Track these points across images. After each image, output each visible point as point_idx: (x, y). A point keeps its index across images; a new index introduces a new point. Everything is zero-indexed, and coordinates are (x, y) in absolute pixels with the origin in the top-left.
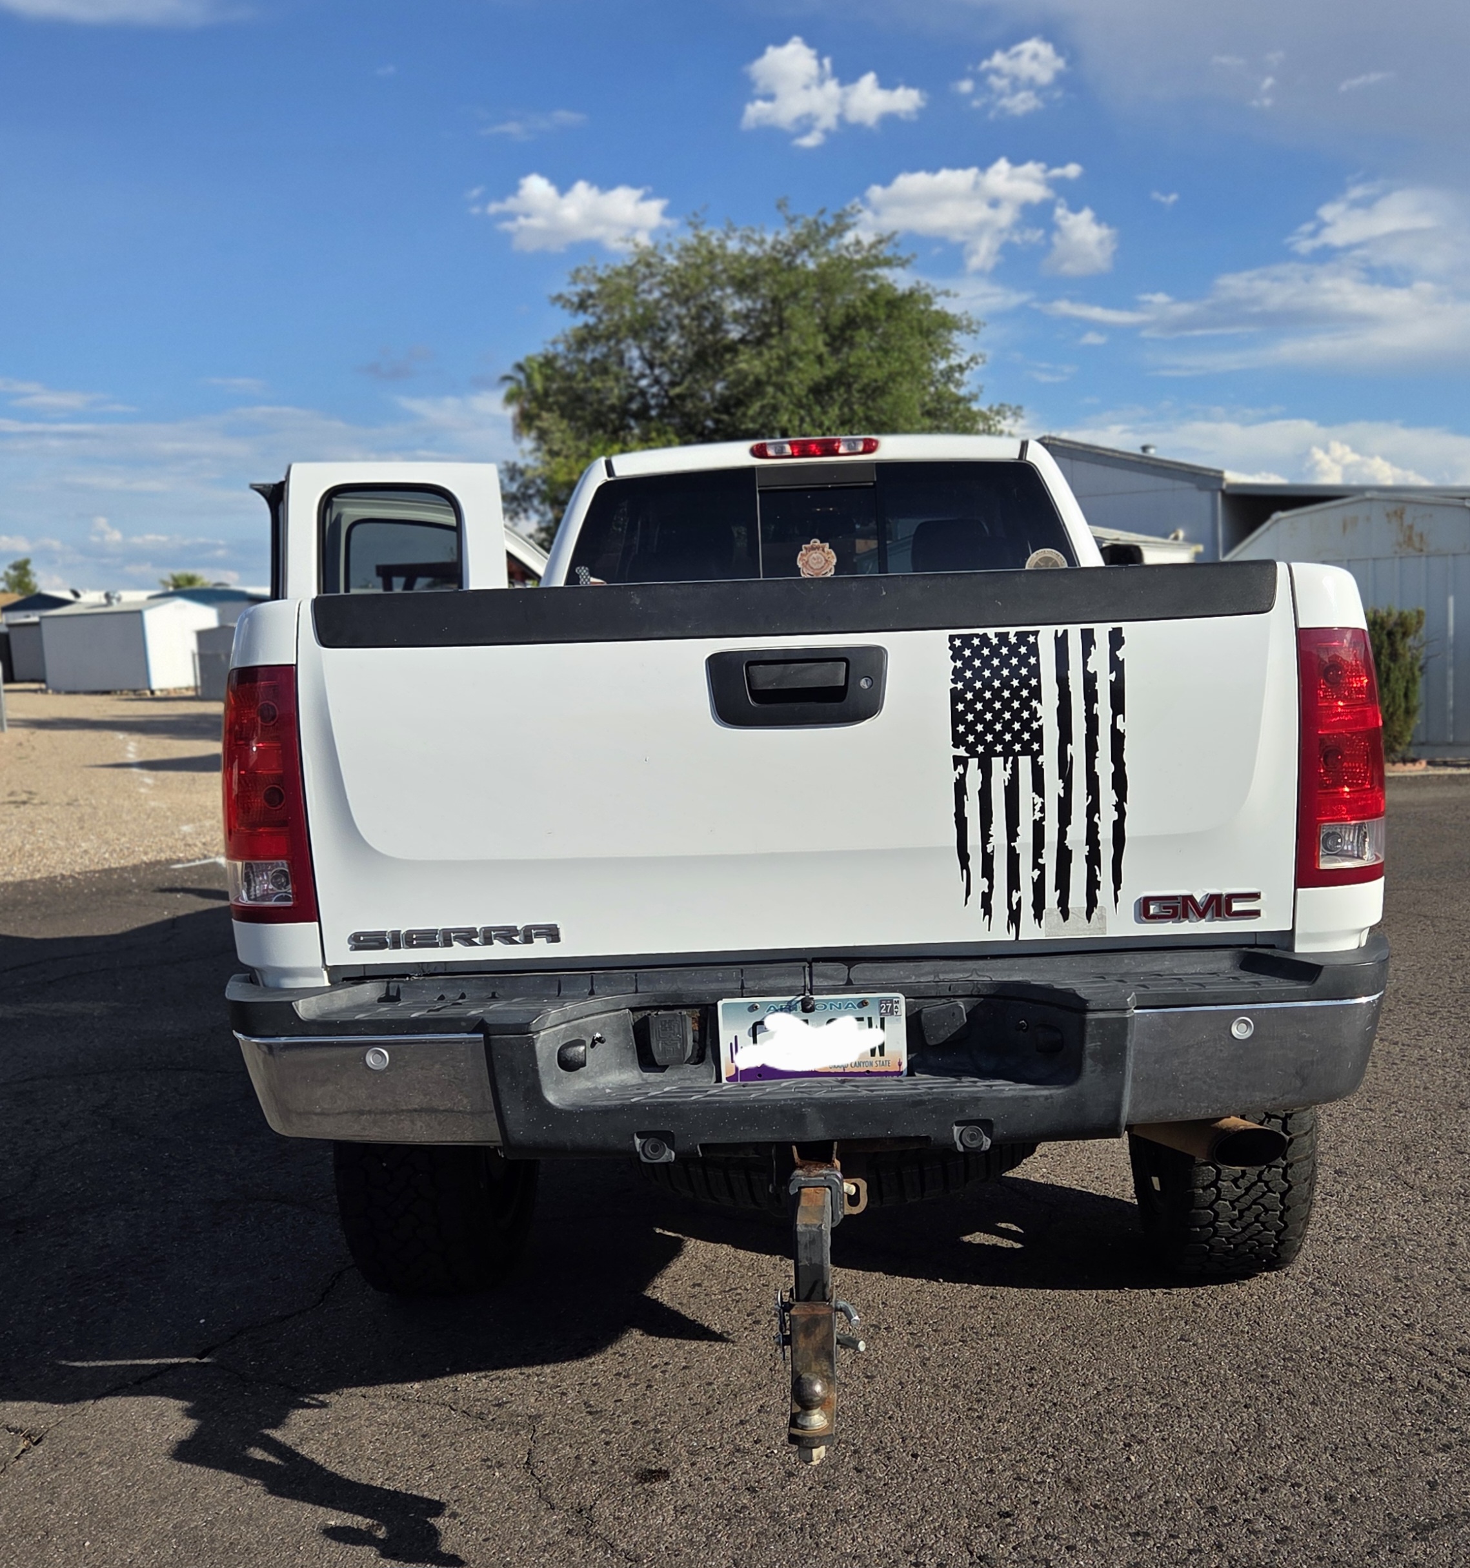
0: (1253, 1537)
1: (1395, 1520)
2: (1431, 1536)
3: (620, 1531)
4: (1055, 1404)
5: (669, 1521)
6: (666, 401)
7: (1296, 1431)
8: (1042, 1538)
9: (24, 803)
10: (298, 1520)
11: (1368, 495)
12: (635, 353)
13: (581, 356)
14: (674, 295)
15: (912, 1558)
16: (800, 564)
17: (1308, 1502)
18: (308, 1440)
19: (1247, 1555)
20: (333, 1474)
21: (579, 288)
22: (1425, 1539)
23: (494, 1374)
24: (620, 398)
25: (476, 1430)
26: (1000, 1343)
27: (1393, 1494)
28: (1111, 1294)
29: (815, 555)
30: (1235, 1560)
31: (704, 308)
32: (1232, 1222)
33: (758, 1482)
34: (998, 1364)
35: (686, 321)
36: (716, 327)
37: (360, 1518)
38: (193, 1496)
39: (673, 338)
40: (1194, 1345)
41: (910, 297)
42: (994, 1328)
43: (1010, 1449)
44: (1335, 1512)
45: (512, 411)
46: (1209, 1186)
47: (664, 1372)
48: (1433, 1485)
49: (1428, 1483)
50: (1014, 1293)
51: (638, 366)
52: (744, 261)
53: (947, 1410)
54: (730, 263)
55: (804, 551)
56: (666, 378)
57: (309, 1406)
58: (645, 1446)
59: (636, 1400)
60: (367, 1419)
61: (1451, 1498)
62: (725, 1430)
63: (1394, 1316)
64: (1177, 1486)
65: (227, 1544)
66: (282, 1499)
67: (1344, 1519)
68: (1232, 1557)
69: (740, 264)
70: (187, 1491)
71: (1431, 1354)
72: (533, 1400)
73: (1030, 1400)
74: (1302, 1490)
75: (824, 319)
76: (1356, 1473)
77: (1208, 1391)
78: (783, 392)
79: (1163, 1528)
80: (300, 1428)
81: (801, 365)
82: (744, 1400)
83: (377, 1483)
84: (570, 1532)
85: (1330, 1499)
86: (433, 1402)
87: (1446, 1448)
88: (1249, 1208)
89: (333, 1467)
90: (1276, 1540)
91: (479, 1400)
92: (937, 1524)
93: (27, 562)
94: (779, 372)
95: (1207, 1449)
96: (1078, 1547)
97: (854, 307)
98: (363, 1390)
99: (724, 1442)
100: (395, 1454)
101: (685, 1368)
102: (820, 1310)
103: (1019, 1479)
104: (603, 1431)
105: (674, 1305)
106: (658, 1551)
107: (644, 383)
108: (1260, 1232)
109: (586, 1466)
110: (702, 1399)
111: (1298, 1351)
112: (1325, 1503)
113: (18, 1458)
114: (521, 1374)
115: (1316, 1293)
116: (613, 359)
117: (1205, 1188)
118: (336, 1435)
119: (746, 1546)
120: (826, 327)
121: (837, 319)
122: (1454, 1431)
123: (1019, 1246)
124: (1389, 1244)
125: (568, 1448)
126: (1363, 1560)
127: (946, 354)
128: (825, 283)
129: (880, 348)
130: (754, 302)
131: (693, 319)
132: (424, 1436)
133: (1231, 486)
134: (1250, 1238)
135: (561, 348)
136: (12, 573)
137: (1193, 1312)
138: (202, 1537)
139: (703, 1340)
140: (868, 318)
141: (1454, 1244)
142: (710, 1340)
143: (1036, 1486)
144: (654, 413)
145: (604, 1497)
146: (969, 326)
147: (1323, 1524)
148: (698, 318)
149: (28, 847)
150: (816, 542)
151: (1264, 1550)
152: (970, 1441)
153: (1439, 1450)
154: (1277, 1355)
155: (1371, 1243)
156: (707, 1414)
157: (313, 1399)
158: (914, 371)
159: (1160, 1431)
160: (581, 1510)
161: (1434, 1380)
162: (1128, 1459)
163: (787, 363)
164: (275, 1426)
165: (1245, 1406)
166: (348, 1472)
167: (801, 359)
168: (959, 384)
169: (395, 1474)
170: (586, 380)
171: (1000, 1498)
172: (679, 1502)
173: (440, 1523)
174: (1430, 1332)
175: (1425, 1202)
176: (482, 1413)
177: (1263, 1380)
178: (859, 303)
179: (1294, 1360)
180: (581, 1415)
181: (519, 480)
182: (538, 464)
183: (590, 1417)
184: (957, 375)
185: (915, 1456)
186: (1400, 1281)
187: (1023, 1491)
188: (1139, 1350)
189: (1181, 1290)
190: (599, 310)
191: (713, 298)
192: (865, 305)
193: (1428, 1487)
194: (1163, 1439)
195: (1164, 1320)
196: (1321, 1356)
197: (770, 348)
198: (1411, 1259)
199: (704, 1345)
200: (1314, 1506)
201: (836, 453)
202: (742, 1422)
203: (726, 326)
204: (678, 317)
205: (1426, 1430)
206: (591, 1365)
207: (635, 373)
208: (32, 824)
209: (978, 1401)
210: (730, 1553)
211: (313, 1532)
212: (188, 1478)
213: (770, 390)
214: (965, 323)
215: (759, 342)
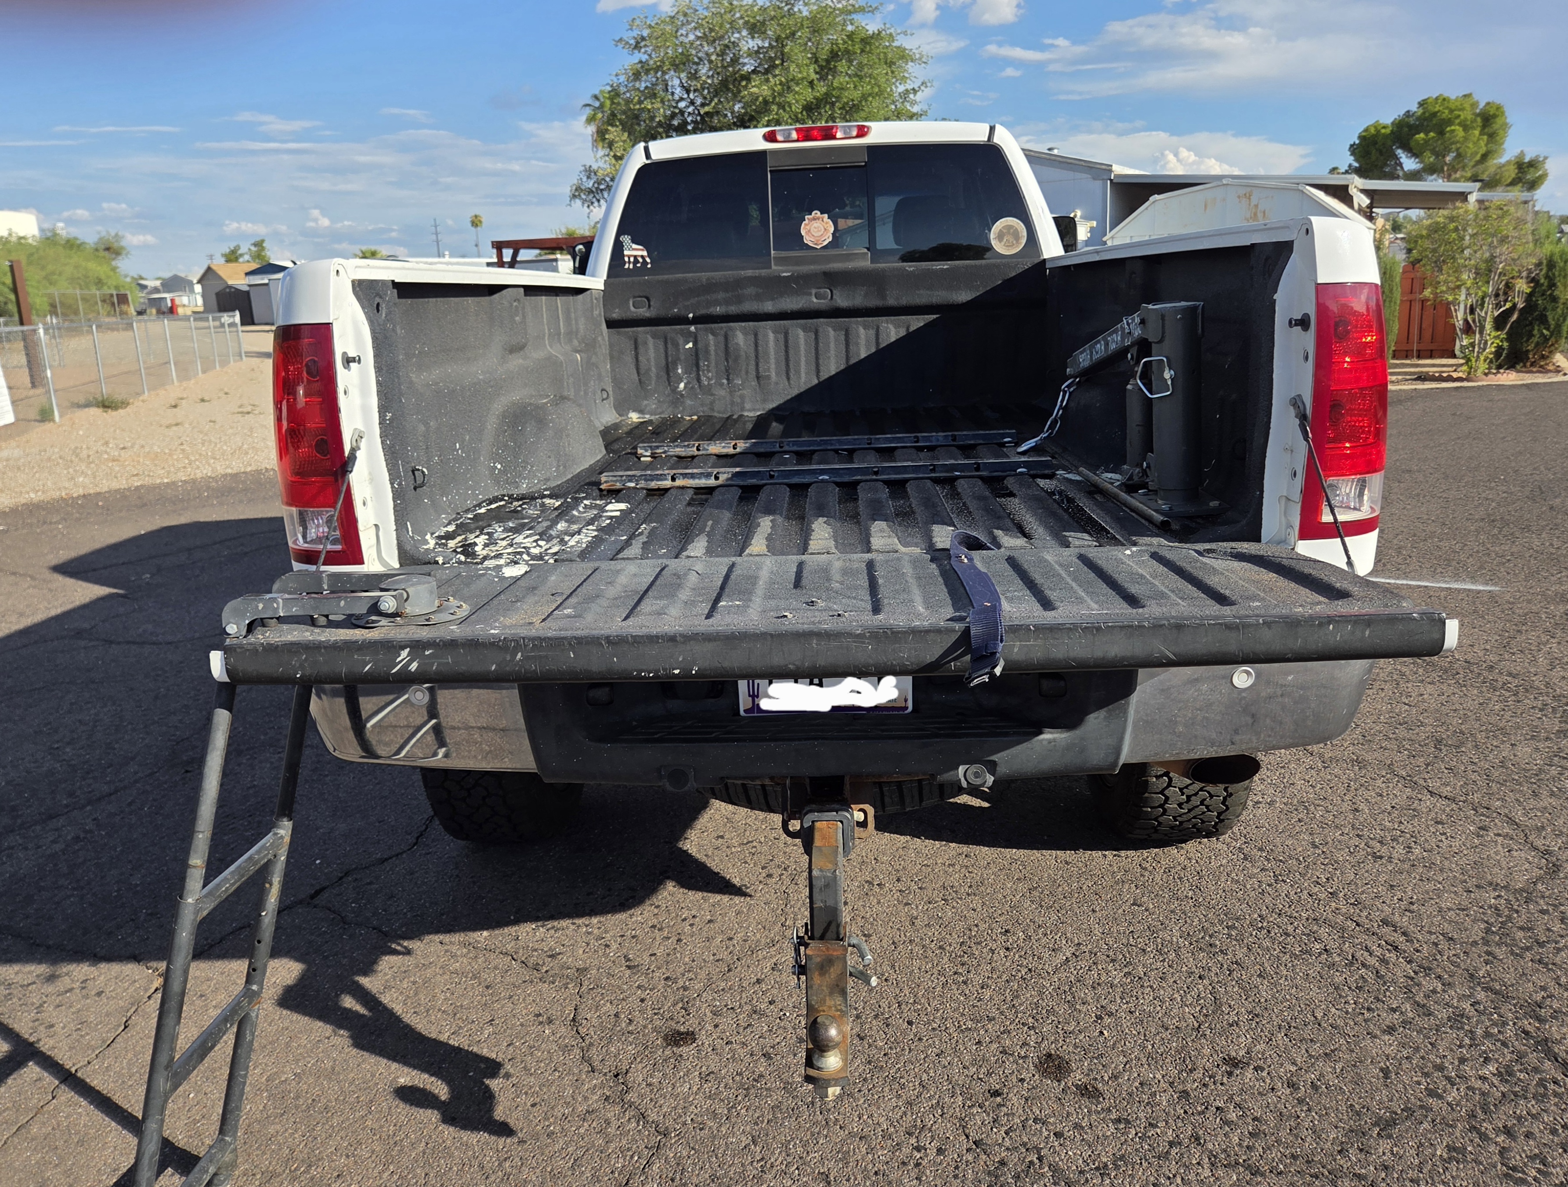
0: (1227, 1129)
1: (1358, 1114)
2: (1395, 1132)
3: (651, 1100)
4: (1030, 970)
5: (695, 1089)
6: (699, 118)
7: (1250, 1007)
8: (1031, 1122)
9: (248, 413)
10: (373, 1076)
11: (1225, 182)
12: (676, 82)
13: (637, 85)
14: (704, 37)
15: (913, 1141)
16: (803, 232)
17: (1273, 1089)
18: (389, 988)
19: (1225, 1151)
20: (407, 1026)
21: (636, 33)
22: (1390, 1137)
23: (550, 924)
24: (665, 116)
25: (531, 982)
26: (976, 902)
27: (1351, 1082)
28: (1068, 855)
29: (816, 224)
30: (1215, 1156)
31: (727, 46)
32: (1180, 805)
33: (773, 1047)
34: (977, 926)
35: (713, 58)
36: (735, 61)
37: (426, 1076)
38: (287, 1045)
39: (704, 70)
40: (1147, 910)
41: (877, 36)
42: (970, 887)
43: (994, 1019)
44: (1301, 1101)
45: (591, 129)
46: (1162, 776)
47: (691, 925)
48: (1386, 1072)
49: (1382, 1070)
50: (985, 852)
51: (678, 91)
52: (756, 9)
53: (935, 971)
54: (746, 11)
55: (807, 222)
56: (699, 101)
57: (395, 952)
58: (674, 1005)
59: (668, 955)
60: (442, 967)
61: (1405, 1089)
62: (743, 989)
63: (1318, 883)
64: (1149, 1065)
65: (310, 1101)
66: (362, 1053)
67: (1309, 1110)
68: (1211, 1151)
69: (752, 11)
70: (284, 1040)
71: (1358, 925)
72: (581, 952)
73: (1008, 964)
74: (1265, 1074)
75: (814, 54)
76: (1313, 1056)
77: (1164, 960)
78: (784, 110)
79: (1142, 1115)
80: (386, 975)
81: (797, 89)
82: (760, 957)
83: (443, 1038)
84: (607, 1099)
85: (1292, 1085)
86: (498, 951)
87: (1390, 1030)
88: (1196, 794)
89: (409, 1018)
90: (1250, 1133)
91: (536, 950)
92: (934, 1102)
93: (263, 241)
94: (781, 94)
95: (1172, 1023)
96: (1066, 1134)
97: (837, 44)
98: (442, 937)
99: (743, 1002)
100: (462, 1006)
101: (710, 921)
102: (834, 950)
103: (1004, 1052)
104: (639, 987)
105: (700, 857)
106: (684, 1124)
107: (682, 105)
108: (1204, 813)
109: (624, 1025)
110: (724, 955)
111: (1238, 919)
112: (1288, 1091)
113: (149, 997)
114: (573, 924)
115: (1245, 859)
116: (660, 87)
117: (1158, 777)
118: (414, 983)
119: (762, 1122)
120: (815, 60)
121: (823, 55)
122: (1394, 1010)
123: (986, 805)
124: (1301, 809)
125: (608, 1004)
126: (1335, 1160)
127: (904, 79)
128: (816, 26)
129: (856, 75)
130: (763, 40)
131: (718, 55)
132: (487, 987)
133: (1116, 176)
134: (1195, 817)
135: (622, 78)
136: (253, 248)
137: (1142, 875)
138: (290, 1092)
139: (724, 894)
140: (847, 51)
141: (1356, 810)
142: (731, 894)
143: (1021, 1061)
144: (690, 128)
145: (638, 1060)
146: (920, 59)
147: (1291, 1116)
148: (722, 54)
149: (245, 446)
150: (816, 213)
151: (1240, 1145)
152: (958, 1008)
153: (1384, 1032)
154: (1221, 922)
155: (1286, 808)
156: (729, 970)
157: (399, 944)
158: (880, 94)
159: (1127, 1003)
160: (618, 1075)
161: (1366, 954)
162: (1101, 1033)
163: (787, 87)
164: (365, 974)
165: (1200, 977)
166: (420, 1024)
167: (797, 84)
168: (913, 103)
169: (460, 1028)
170: (640, 102)
171: (989, 1074)
172: (704, 1069)
173: (494, 1084)
174: (1353, 901)
175: (1325, 768)
176: (538, 964)
177: (1213, 950)
178: (840, 42)
179: (1236, 928)
180: (621, 969)
181: (594, 178)
182: (607, 166)
183: (628, 972)
184: (911, 96)
185: (910, 1023)
186: (1317, 847)
187: (1010, 1066)
188: (1099, 914)
189: (1129, 852)
190: (649, 49)
191: (732, 39)
192: (845, 42)
193: (1381, 1074)
194: (1131, 1012)
195: (1117, 883)
196: (1260, 925)
197: (775, 76)
198: (1323, 825)
199: (725, 898)
200: (1279, 1094)
201: (834, 137)
202: (758, 981)
203: (741, 60)
204: (707, 54)
205: (1369, 1009)
206: (631, 916)
207: (677, 97)
208: (251, 429)
209: (963, 965)
210: (748, 1128)
211: (384, 1090)
212: (286, 1025)
213: (774, 107)
214: (918, 56)
215: (767, 71)
